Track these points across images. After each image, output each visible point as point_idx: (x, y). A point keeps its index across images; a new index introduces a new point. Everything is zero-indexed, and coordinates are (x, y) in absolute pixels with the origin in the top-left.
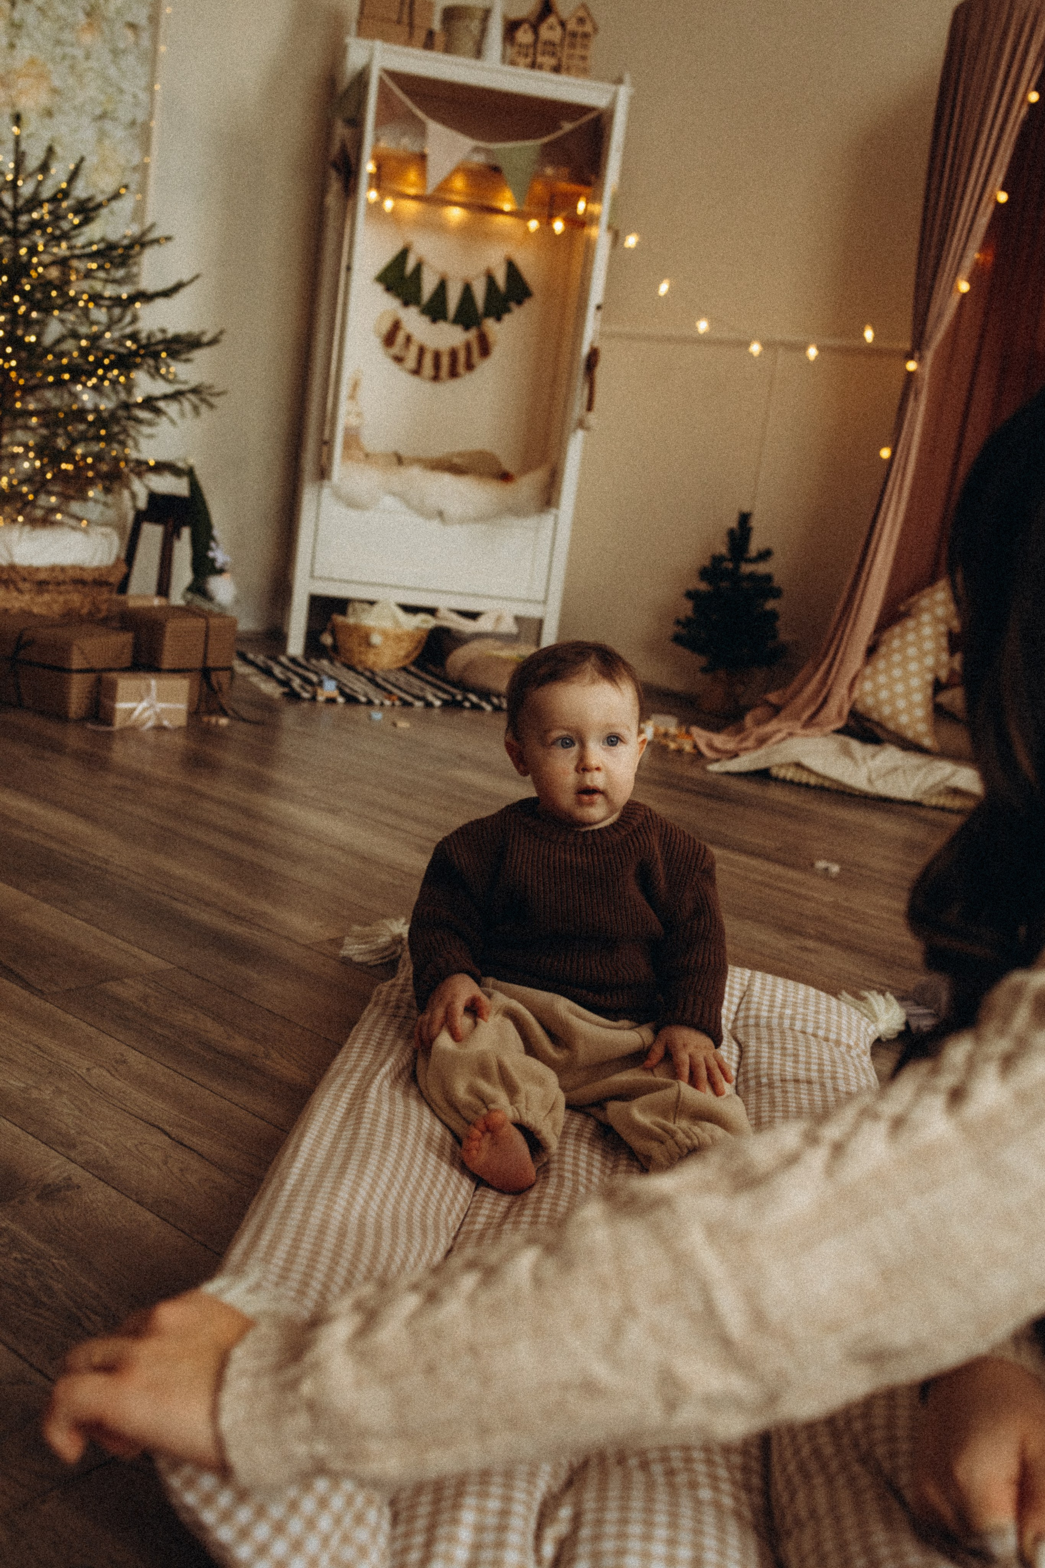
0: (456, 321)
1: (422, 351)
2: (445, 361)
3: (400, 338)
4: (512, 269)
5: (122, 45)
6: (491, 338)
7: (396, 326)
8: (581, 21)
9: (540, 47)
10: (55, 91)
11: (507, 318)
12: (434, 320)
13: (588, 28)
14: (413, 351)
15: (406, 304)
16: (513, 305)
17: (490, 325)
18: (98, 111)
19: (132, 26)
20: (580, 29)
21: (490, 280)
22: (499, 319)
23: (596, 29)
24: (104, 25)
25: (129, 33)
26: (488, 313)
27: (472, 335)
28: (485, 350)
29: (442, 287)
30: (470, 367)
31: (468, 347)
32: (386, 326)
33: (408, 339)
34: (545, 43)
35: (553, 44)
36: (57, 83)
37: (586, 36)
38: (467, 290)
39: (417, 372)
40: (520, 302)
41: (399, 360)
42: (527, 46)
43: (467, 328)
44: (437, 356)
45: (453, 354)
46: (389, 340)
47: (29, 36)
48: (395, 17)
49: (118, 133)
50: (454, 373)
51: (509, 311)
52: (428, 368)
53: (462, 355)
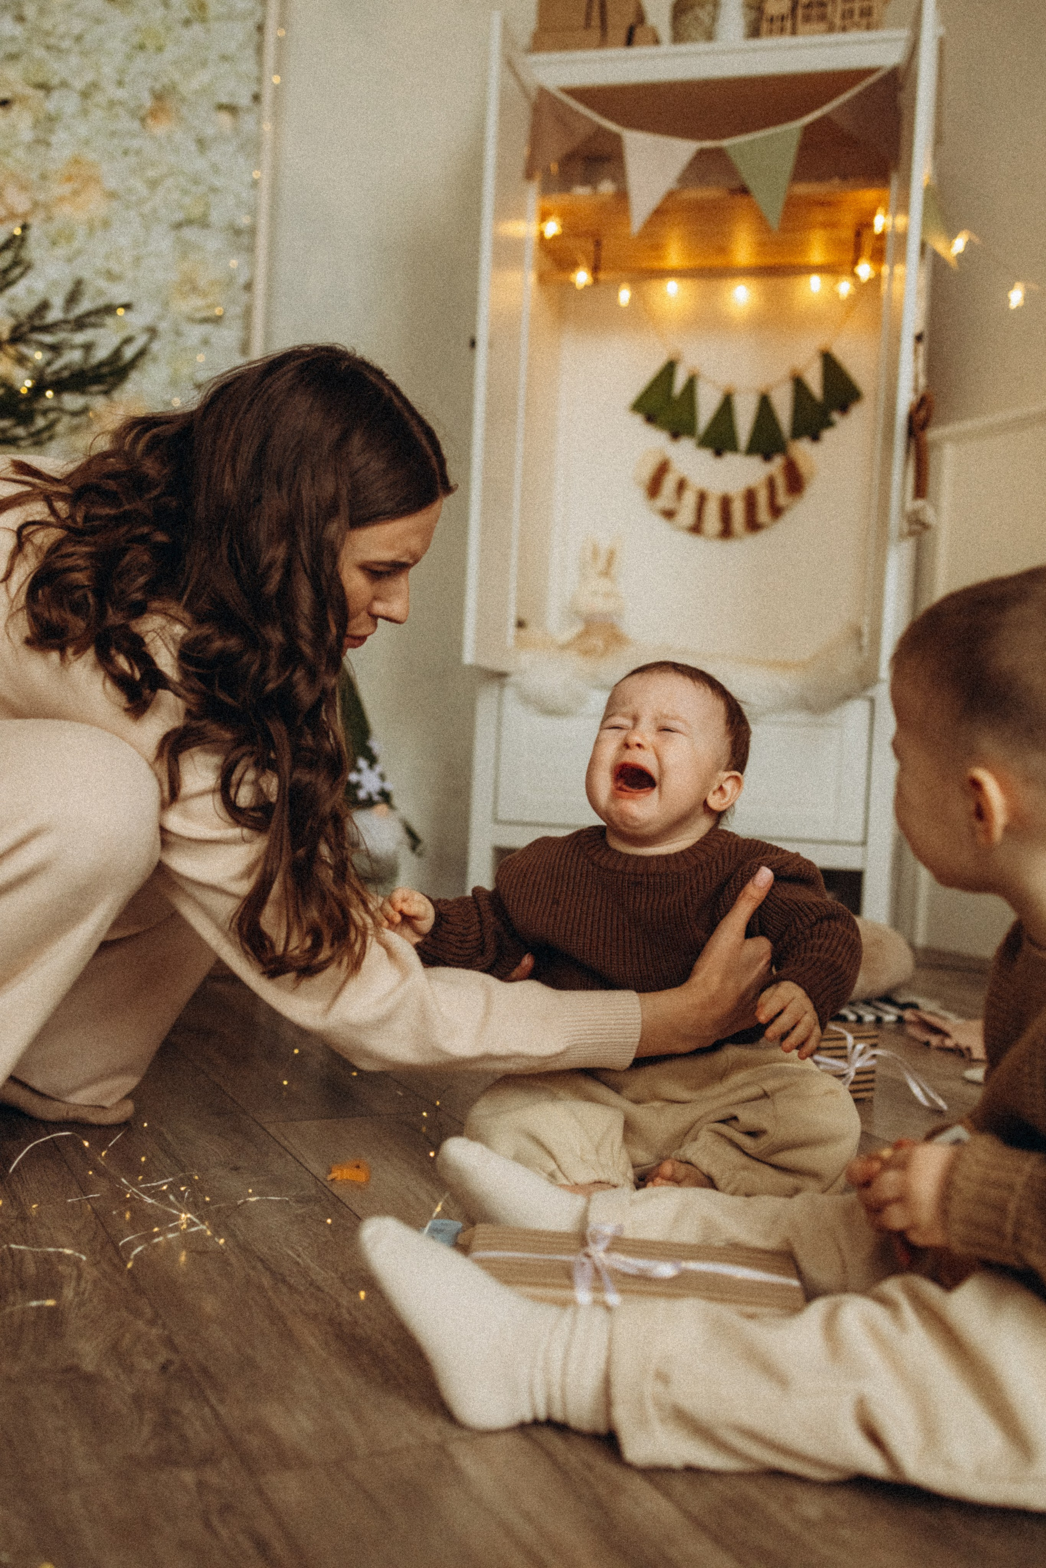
0: (753, 449)
1: (702, 498)
2: (738, 509)
3: (669, 484)
4: (829, 362)
5: (210, 131)
6: (804, 466)
7: (663, 469)
9: (800, 13)
10: (112, 195)
11: (828, 435)
12: (718, 453)
14: (690, 499)
15: (675, 435)
16: (835, 416)
17: (802, 448)
18: (179, 216)
19: (231, 109)
21: (799, 384)
22: (815, 438)
24: (184, 111)
25: (225, 118)
26: (797, 433)
27: (775, 466)
28: (795, 485)
29: (727, 406)
30: (776, 511)
31: (771, 484)
32: (647, 472)
33: (682, 484)
34: (809, 5)
36: (111, 183)
38: (765, 404)
39: (696, 529)
40: (844, 409)
41: (669, 514)
42: (783, 18)
43: (767, 457)
44: (726, 503)
45: (750, 497)
46: (654, 488)
47: (68, 128)
48: (582, 21)
49: (213, 242)
50: (753, 525)
51: (830, 424)
52: (712, 521)
53: (762, 496)
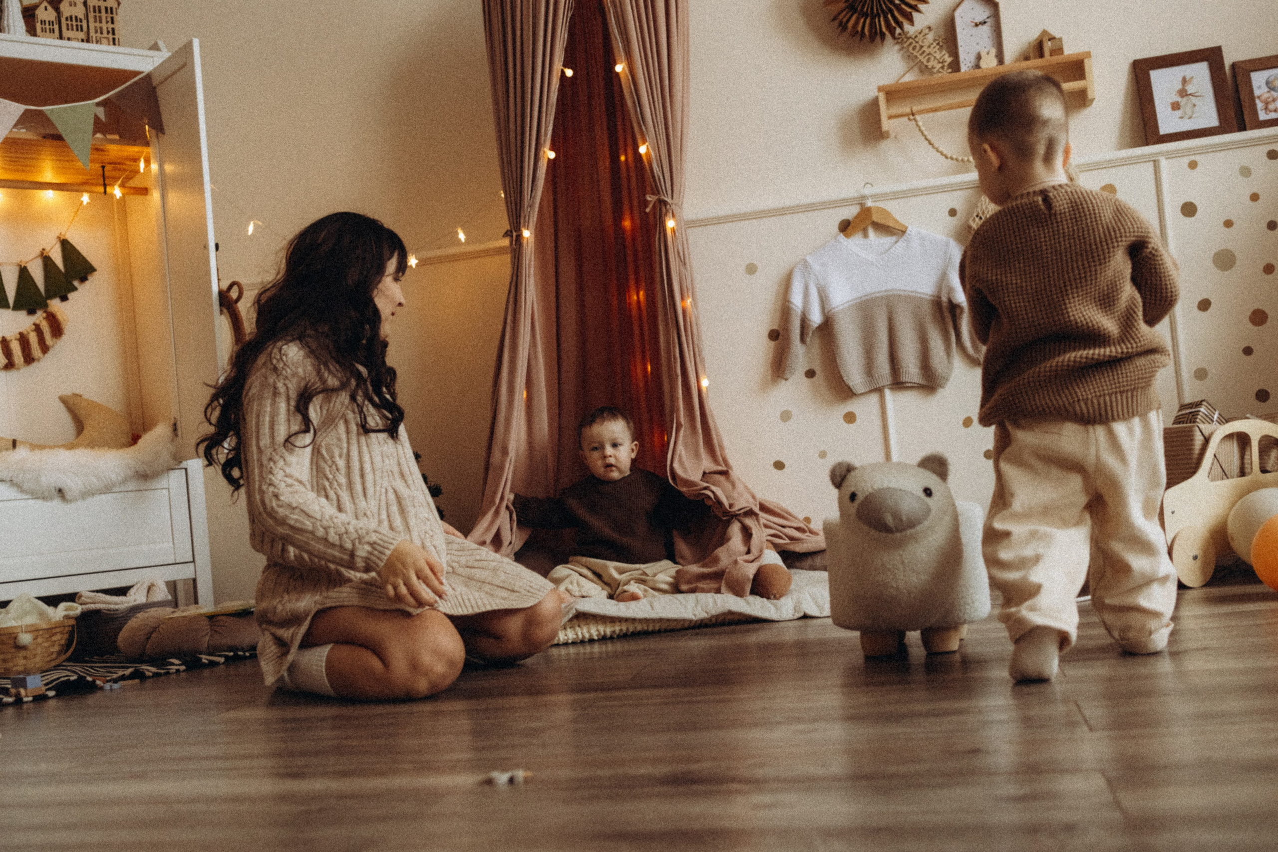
0: (17, 307)
2: (16, 347)
4: (66, 246)
6: (61, 318)
9: (64, 22)
11: (71, 296)
16: (76, 283)
17: (55, 305)
21: (47, 261)
22: (64, 298)
26: (50, 295)
27: (39, 317)
28: (57, 330)
30: (45, 349)
31: (38, 328)
34: (69, 19)
35: (78, 20)
37: (110, 10)
38: (23, 273)
40: (83, 279)
42: (51, 23)
43: (32, 312)
44: (6, 344)
45: (23, 340)
50: (29, 359)
51: (73, 289)
53: (33, 338)
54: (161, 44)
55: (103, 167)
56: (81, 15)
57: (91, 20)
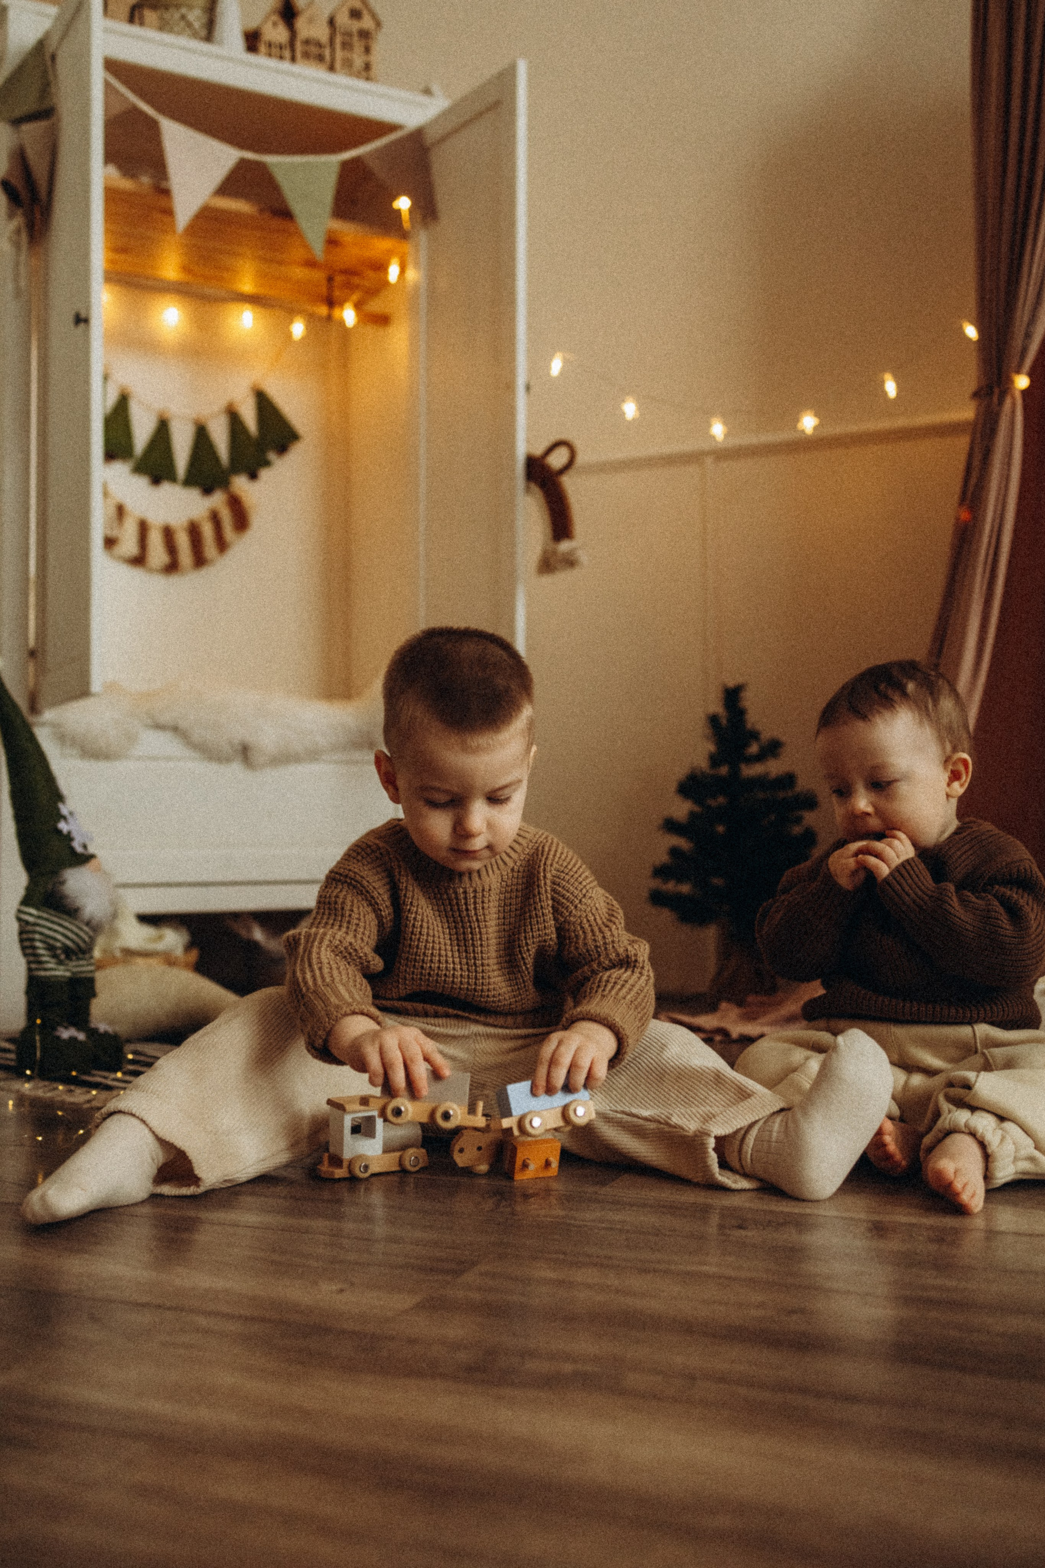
0: (189, 482)
1: (143, 528)
2: (183, 541)
3: (108, 509)
4: (263, 401)
6: (247, 504)
8: (355, 14)
9: (299, 47)
11: (265, 474)
12: (156, 481)
13: (367, 23)
14: (130, 527)
15: (110, 456)
16: (272, 456)
17: (240, 484)
20: (355, 26)
21: (234, 418)
22: (253, 476)
23: (378, 24)
26: (236, 468)
27: (218, 499)
28: (241, 521)
29: (163, 430)
30: (221, 546)
31: (215, 518)
33: (120, 511)
34: (307, 42)
35: (319, 45)
37: (365, 35)
38: (201, 434)
39: (139, 561)
40: (282, 449)
41: (110, 542)
42: (281, 46)
43: (207, 491)
44: (168, 534)
45: (194, 531)
50: (200, 561)
51: (267, 464)
52: (157, 554)
53: (207, 531)
54: (435, 88)
55: (330, 279)
56: (324, 37)
57: (338, 46)
